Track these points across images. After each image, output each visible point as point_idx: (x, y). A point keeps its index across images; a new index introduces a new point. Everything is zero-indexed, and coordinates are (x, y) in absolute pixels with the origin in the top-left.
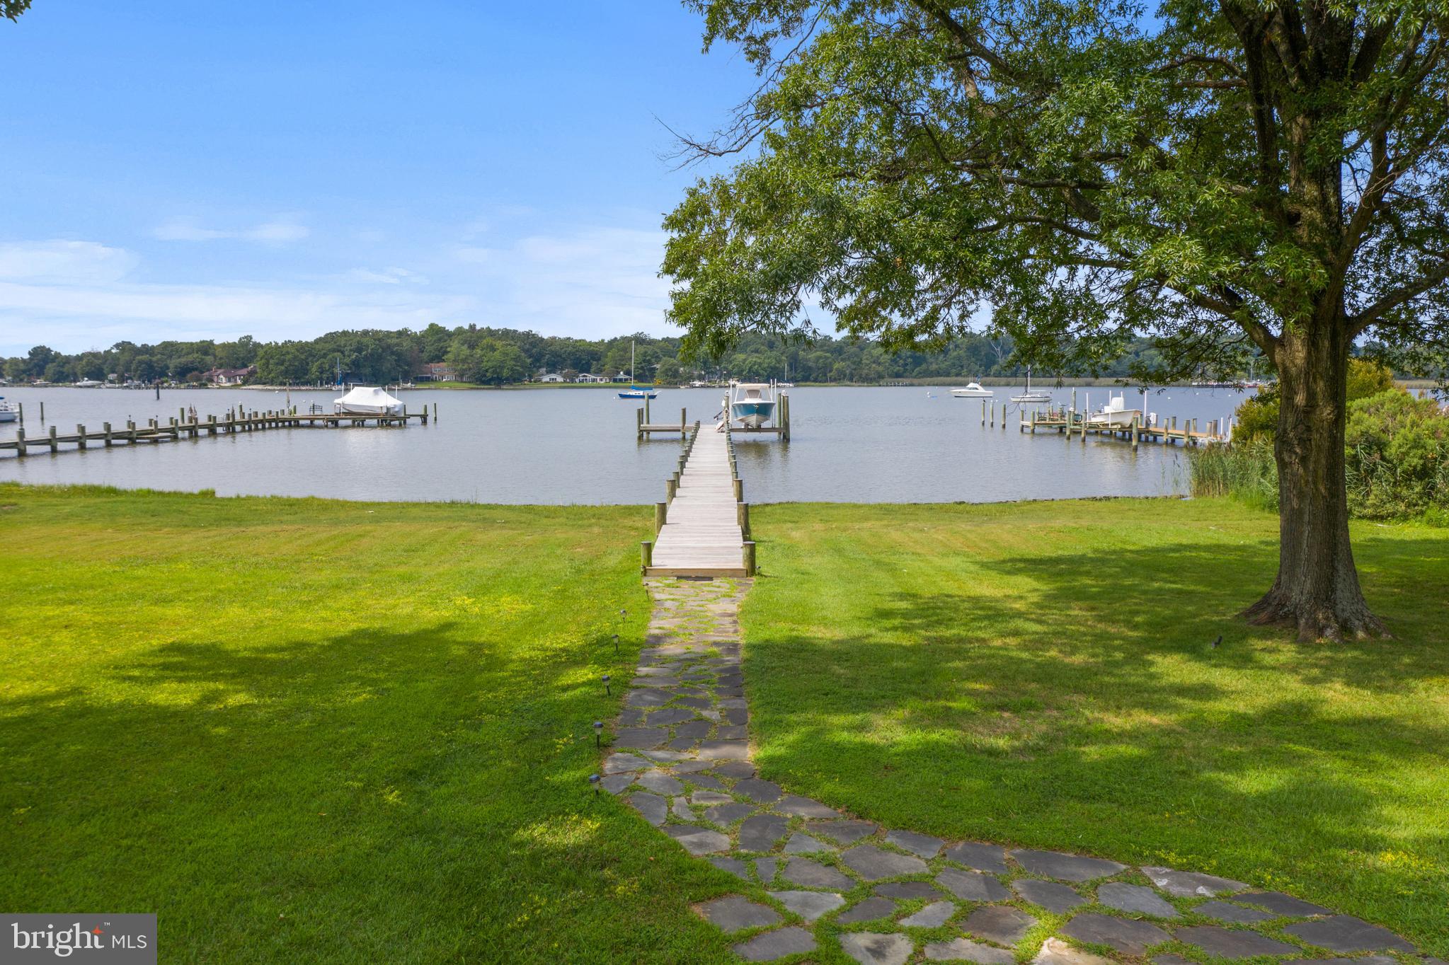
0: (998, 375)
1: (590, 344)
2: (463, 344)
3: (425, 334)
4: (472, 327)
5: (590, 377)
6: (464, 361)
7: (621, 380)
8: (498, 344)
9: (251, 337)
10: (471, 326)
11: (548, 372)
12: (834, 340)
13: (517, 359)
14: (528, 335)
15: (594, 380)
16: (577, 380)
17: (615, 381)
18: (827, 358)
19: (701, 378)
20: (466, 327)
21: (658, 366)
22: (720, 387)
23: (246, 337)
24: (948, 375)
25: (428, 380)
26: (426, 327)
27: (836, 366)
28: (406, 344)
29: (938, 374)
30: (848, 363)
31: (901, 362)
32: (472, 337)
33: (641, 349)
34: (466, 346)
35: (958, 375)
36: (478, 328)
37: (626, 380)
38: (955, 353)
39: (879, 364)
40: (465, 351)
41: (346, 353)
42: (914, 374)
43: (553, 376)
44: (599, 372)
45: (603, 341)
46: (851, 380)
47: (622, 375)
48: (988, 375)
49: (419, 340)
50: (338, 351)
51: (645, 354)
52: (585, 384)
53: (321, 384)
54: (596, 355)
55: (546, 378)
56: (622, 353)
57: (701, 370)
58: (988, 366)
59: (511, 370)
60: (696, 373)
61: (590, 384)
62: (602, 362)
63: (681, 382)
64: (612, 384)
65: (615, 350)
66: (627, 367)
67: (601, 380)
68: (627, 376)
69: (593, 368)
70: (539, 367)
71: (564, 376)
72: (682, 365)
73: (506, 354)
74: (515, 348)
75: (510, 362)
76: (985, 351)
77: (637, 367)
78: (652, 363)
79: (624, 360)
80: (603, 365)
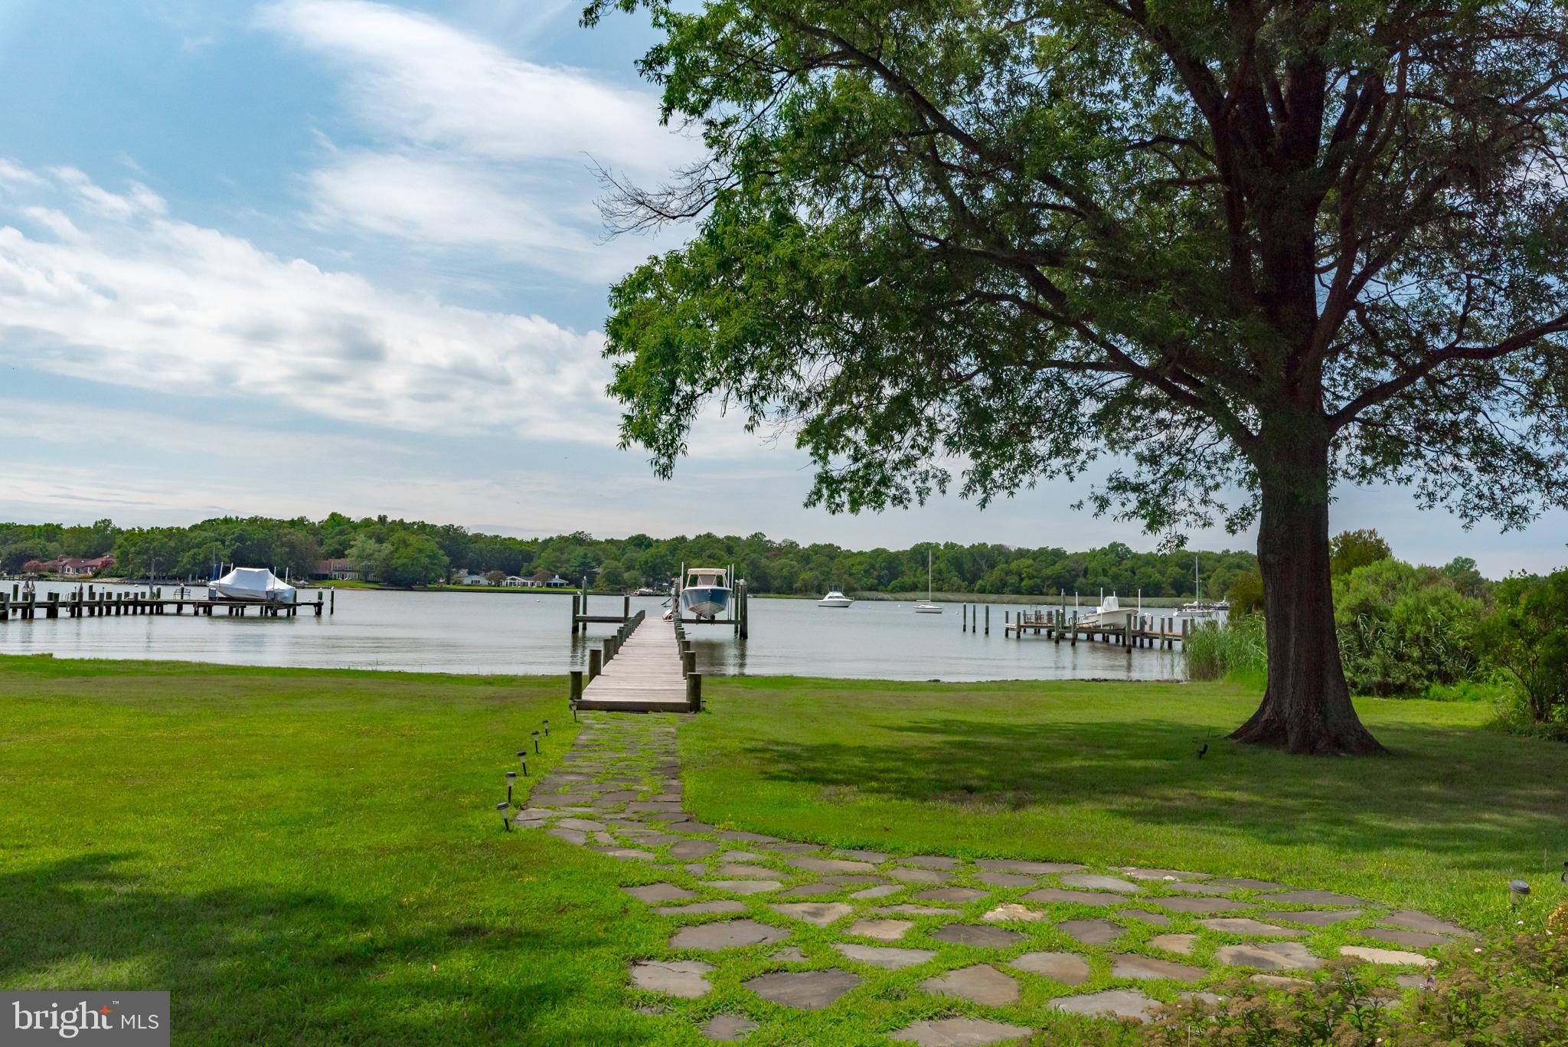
0: (982, 591)
1: (521, 542)
2: (370, 538)
3: (323, 526)
4: (382, 519)
5: (520, 580)
6: (369, 557)
7: (555, 585)
8: (412, 539)
9: (110, 522)
10: (380, 517)
11: (470, 573)
12: (801, 547)
13: (433, 557)
14: (448, 529)
15: (524, 584)
16: (504, 583)
17: (549, 585)
18: (792, 567)
19: (648, 585)
20: (376, 519)
21: (599, 570)
23: (104, 521)
25: (325, 577)
26: (326, 517)
27: (803, 576)
28: (299, 535)
29: (914, 588)
30: (817, 573)
31: (876, 573)
32: (381, 529)
33: (580, 550)
34: (373, 540)
35: (940, 589)
36: (389, 520)
37: (562, 585)
38: (935, 566)
39: (851, 575)
40: (372, 545)
41: (227, 543)
42: (890, 587)
43: (475, 578)
44: (530, 574)
45: (536, 540)
46: (818, 591)
47: (557, 579)
48: (972, 591)
49: (315, 530)
50: (217, 540)
51: (585, 556)
52: (513, 588)
53: (193, 578)
54: (528, 557)
55: (468, 580)
56: (558, 554)
57: (648, 576)
58: (972, 582)
59: (426, 568)
60: (643, 580)
61: (519, 588)
62: (534, 564)
63: (625, 588)
64: (544, 589)
65: (549, 550)
66: (564, 570)
67: (533, 584)
68: (563, 581)
69: (523, 571)
70: (459, 568)
71: (489, 579)
72: (628, 569)
73: (420, 551)
74: (431, 546)
75: (425, 561)
76: (968, 565)
77: (575, 571)
78: (593, 567)
79: (559, 561)
80: (535, 568)
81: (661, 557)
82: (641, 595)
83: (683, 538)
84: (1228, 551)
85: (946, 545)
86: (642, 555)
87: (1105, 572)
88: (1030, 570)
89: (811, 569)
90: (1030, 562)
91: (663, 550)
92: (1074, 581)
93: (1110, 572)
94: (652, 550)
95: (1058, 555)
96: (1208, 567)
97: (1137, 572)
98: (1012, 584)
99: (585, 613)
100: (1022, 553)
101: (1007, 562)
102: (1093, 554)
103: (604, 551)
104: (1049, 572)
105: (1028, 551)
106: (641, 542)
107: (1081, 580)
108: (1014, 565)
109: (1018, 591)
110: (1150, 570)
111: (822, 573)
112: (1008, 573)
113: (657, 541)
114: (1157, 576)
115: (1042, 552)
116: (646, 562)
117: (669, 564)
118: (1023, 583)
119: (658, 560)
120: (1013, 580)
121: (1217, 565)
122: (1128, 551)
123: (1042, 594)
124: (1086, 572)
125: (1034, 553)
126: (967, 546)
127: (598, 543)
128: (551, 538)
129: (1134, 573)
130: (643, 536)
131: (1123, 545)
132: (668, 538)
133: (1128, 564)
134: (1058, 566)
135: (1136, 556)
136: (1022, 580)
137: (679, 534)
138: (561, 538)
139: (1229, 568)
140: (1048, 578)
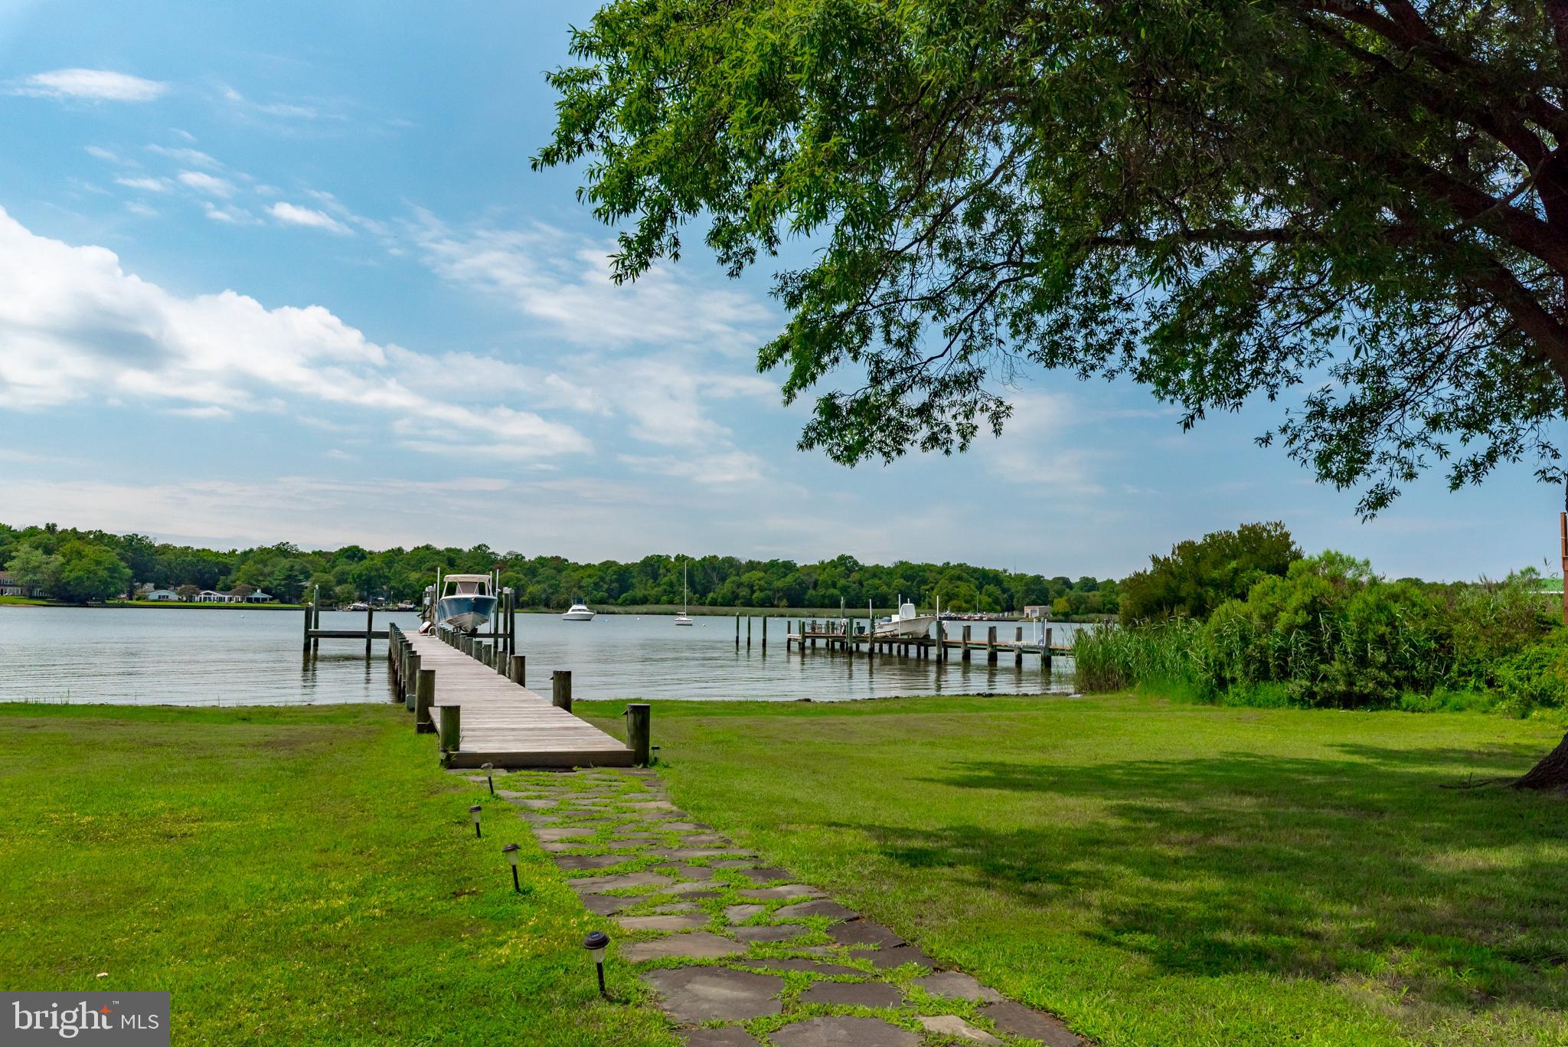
0: (714, 603)
1: (217, 554)
2: (37, 548)
5: (216, 595)
6: (35, 570)
7: (257, 600)
8: (88, 550)
11: (156, 588)
12: (527, 559)
13: (113, 570)
14: (131, 539)
15: (221, 600)
16: (197, 598)
17: (249, 600)
19: (362, 599)
21: (307, 584)
22: (387, 610)
24: (658, 602)
27: (530, 589)
29: (644, 601)
30: (545, 586)
31: (606, 586)
32: (51, 539)
33: (285, 563)
34: (40, 551)
35: (671, 602)
37: (264, 600)
38: (666, 579)
39: (580, 588)
40: (39, 556)
42: (620, 601)
43: (163, 593)
44: (227, 589)
45: (234, 551)
46: (547, 605)
47: (258, 594)
48: (703, 604)
51: (292, 568)
52: (207, 603)
54: (226, 570)
55: (154, 595)
56: (260, 566)
57: (363, 590)
58: (704, 594)
59: (106, 584)
60: (357, 594)
61: (215, 604)
62: (231, 577)
63: (337, 604)
64: (244, 604)
65: (250, 562)
66: (266, 583)
67: (230, 599)
68: (265, 596)
69: (220, 585)
70: (144, 582)
71: (179, 594)
72: (339, 583)
73: (98, 563)
74: (111, 556)
75: (104, 574)
76: (699, 577)
77: (280, 585)
78: (300, 581)
79: (261, 574)
80: (234, 582)
81: (377, 570)
82: (355, 610)
83: (400, 550)
84: (948, 563)
85: (677, 558)
86: (355, 568)
87: (834, 585)
88: (762, 583)
89: (538, 582)
90: (762, 574)
91: (378, 562)
92: (805, 593)
93: (839, 585)
94: (366, 563)
95: (789, 566)
96: (931, 579)
97: (865, 583)
98: (744, 597)
99: (316, 627)
100: (752, 566)
101: (738, 575)
102: (823, 566)
103: (311, 562)
104: (779, 584)
105: (759, 563)
106: (354, 554)
107: (811, 592)
108: (745, 578)
109: (748, 603)
110: (877, 581)
111: (551, 586)
112: (740, 585)
113: (371, 553)
114: (884, 588)
115: (773, 564)
116: (360, 576)
117: (386, 577)
118: (755, 595)
119: (373, 573)
120: (744, 592)
121: (939, 576)
122: (856, 563)
123: (772, 606)
124: (815, 585)
125: (765, 565)
126: (698, 559)
127: (303, 555)
128: (251, 550)
129: (861, 584)
130: (356, 547)
131: (851, 557)
132: (383, 550)
133: (855, 576)
134: (789, 578)
135: (862, 568)
136: (753, 592)
137: (395, 546)
138: (263, 550)
139: (951, 579)
140: (778, 590)
